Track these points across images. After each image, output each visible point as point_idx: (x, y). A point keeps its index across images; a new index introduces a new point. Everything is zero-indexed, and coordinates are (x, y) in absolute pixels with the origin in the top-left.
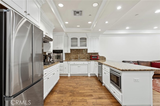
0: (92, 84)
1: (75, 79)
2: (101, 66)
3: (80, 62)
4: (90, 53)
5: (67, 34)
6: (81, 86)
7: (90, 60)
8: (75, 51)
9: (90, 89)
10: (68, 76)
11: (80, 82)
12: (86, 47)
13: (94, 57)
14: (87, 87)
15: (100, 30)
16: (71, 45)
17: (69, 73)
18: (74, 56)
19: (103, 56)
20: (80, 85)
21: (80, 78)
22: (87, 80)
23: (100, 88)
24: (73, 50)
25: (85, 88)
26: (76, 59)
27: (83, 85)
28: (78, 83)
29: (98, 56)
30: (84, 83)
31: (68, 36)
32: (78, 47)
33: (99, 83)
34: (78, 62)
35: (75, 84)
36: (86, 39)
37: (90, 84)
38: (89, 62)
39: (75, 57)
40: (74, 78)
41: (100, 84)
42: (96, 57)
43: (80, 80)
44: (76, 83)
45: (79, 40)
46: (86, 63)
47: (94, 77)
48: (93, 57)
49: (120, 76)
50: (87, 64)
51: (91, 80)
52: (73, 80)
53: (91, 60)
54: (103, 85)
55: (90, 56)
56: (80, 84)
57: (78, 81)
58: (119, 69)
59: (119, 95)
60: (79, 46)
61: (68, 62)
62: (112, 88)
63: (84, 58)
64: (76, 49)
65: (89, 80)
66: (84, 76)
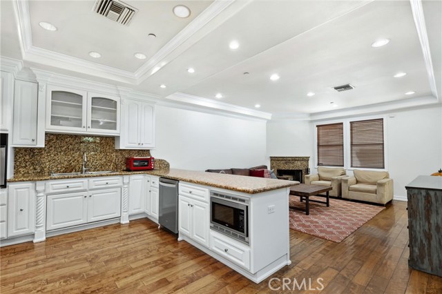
0: (148, 244)
1: (73, 246)
2: (174, 186)
3: (91, 180)
4: (124, 150)
5: (35, 71)
6: (114, 265)
7: (126, 173)
8: (67, 140)
9: (149, 263)
10: (35, 241)
11: (102, 252)
12: (115, 129)
13: (138, 163)
14: (136, 260)
15: (163, 86)
16: (52, 117)
17: (42, 230)
18: (63, 159)
19: (162, 160)
20: (106, 262)
21: (95, 238)
22: (125, 237)
23: (175, 249)
24: (59, 136)
25: (133, 266)
26: (71, 170)
27: (119, 258)
28: (97, 256)
29: (152, 160)
30: (119, 249)
31: (38, 79)
32: (85, 129)
33: (165, 237)
34: (85, 180)
35: (87, 265)
36: (112, 103)
37: (140, 248)
38: (126, 178)
39: (66, 163)
40: (70, 244)
41: (170, 238)
42: (146, 163)
43: (97, 244)
44: (86, 259)
45: (87, 104)
46: (116, 180)
47: (143, 223)
48: (135, 164)
49: (247, 207)
50: (120, 184)
51: (138, 234)
52: (70, 251)
53: (128, 170)
54: (179, 239)
55: (127, 159)
56: (107, 258)
57: (93, 250)
58: (244, 191)
59: (241, 253)
60: (90, 124)
61: (38, 183)
62: (216, 240)
63: (102, 167)
64: (71, 136)
65: (130, 236)
66: (105, 227)
